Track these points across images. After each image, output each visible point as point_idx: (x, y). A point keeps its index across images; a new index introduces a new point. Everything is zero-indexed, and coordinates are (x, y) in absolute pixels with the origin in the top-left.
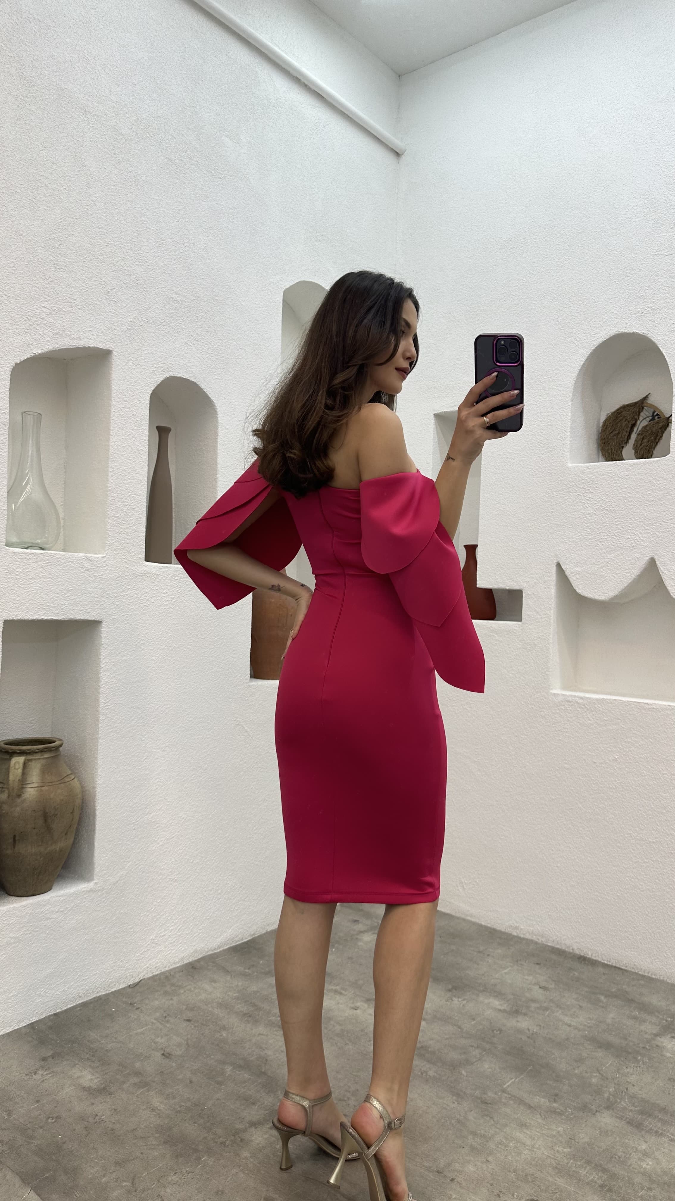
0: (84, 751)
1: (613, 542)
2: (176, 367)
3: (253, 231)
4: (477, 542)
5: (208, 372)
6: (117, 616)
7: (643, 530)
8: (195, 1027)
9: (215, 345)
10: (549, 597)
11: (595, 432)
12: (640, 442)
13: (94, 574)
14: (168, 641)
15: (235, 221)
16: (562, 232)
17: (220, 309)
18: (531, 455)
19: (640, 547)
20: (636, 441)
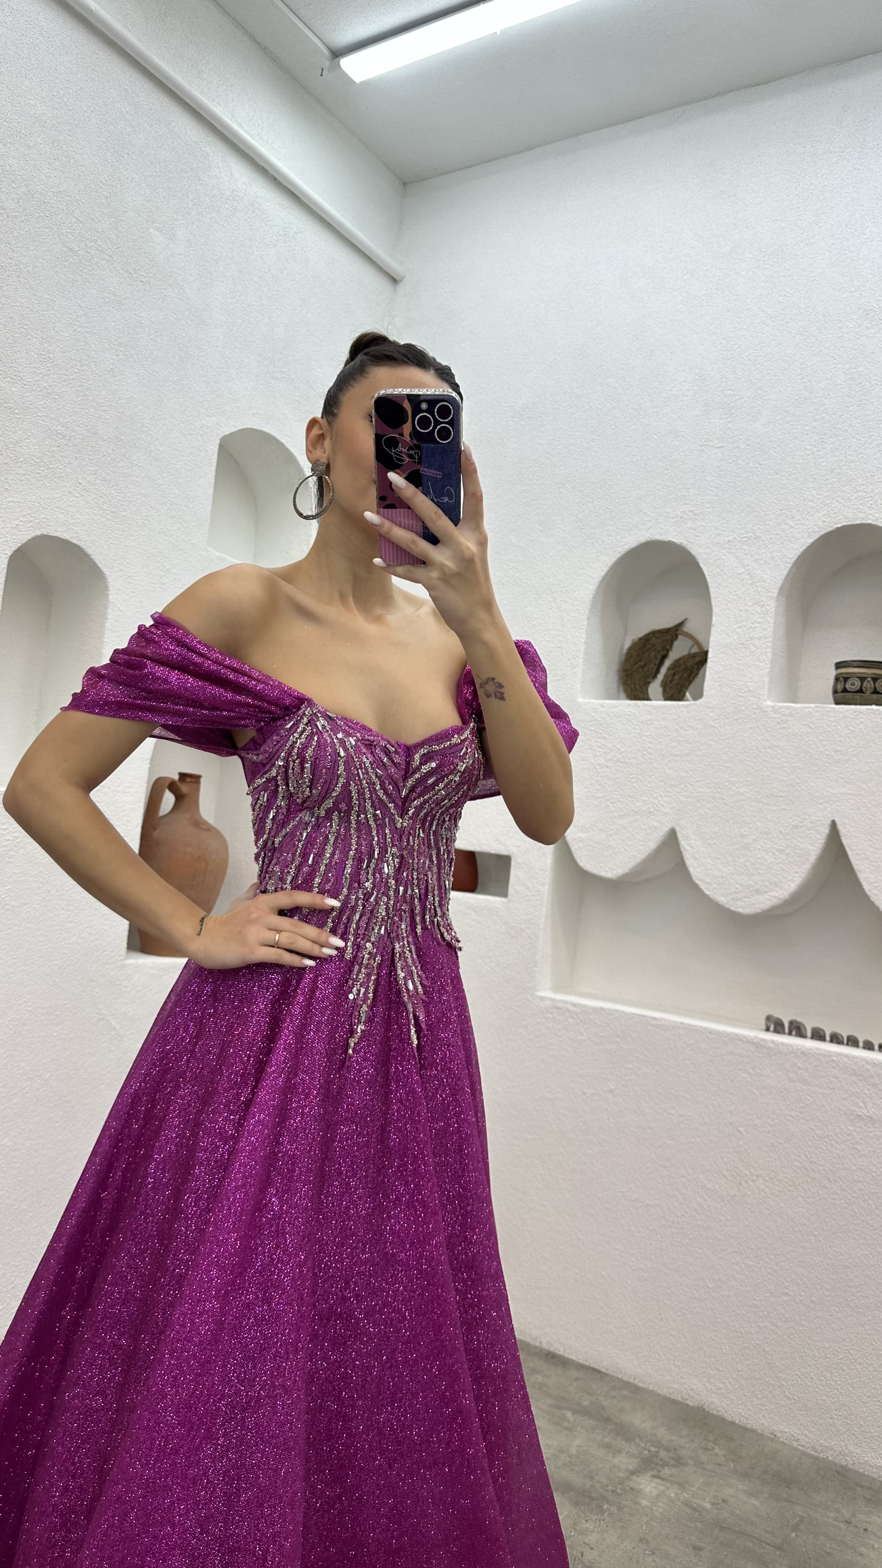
1: (626, 806)
2: (53, 523)
3: (184, 356)
5: (100, 535)
7: (663, 793)
9: (114, 499)
10: (544, 868)
11: (617, 661)
12: (670, 679)
15: (158, 339)
16: (591, 404)
17: (126, 452)
19: (659, 813)
20: (666, 676)
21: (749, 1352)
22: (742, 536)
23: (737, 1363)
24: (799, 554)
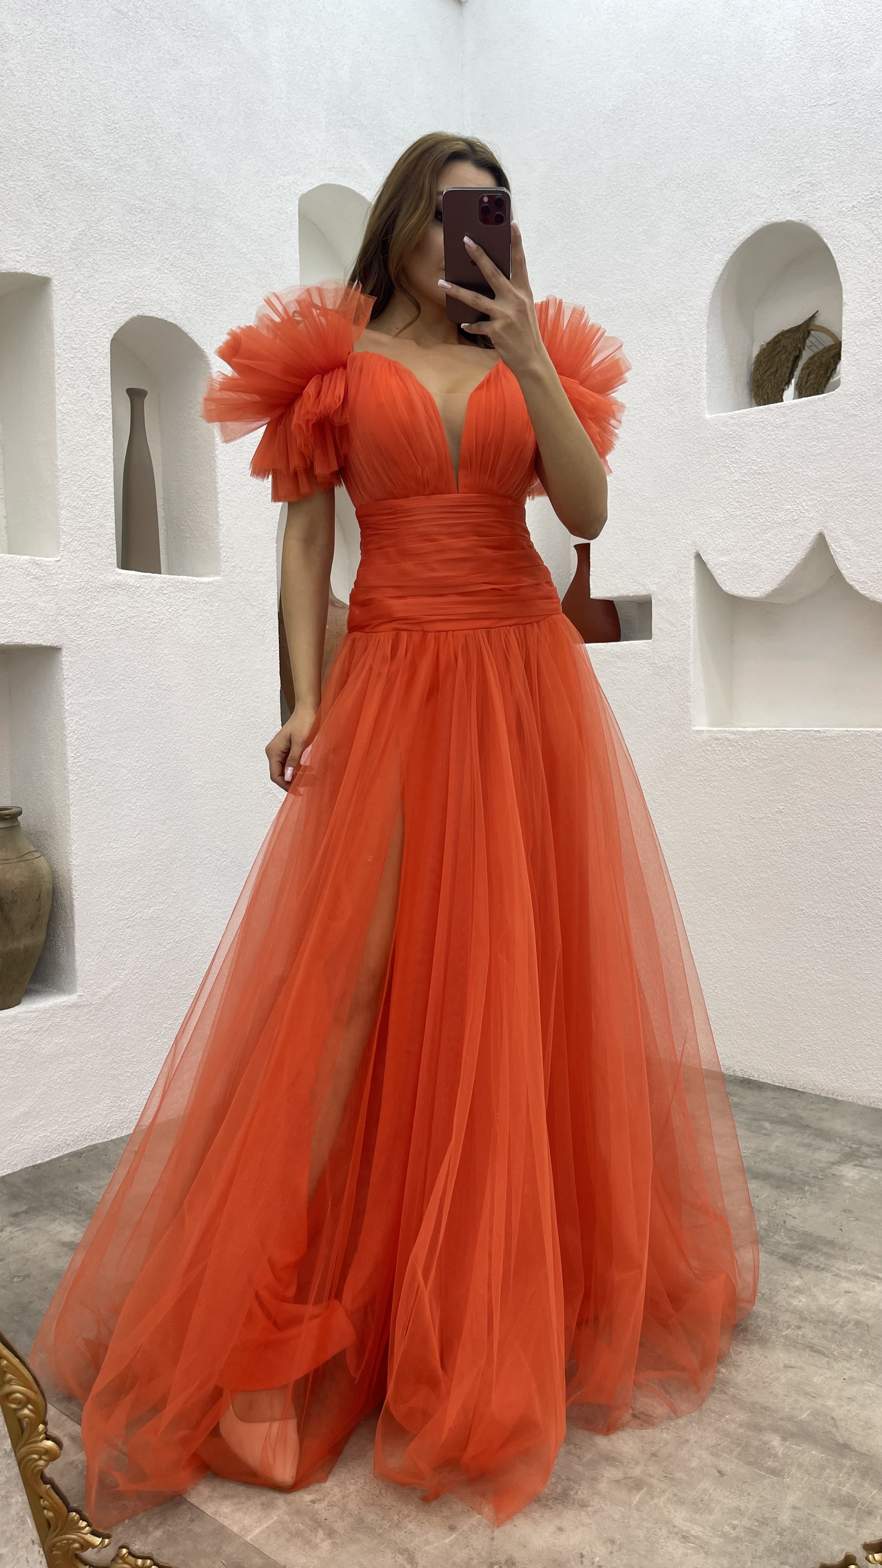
0: (54, 823)
1: (769, 518)
2: (146, 302)
5: (194, 311)
6: (82, 641)
7: (807, 496)
10: (687, 601)
11: (745, 373)
12: (805, 379)
13: (47, 584)
14: (158, 677)
17: (206, 222)
18: (657, 408)
19: (804, 519)
20: (799, 378)
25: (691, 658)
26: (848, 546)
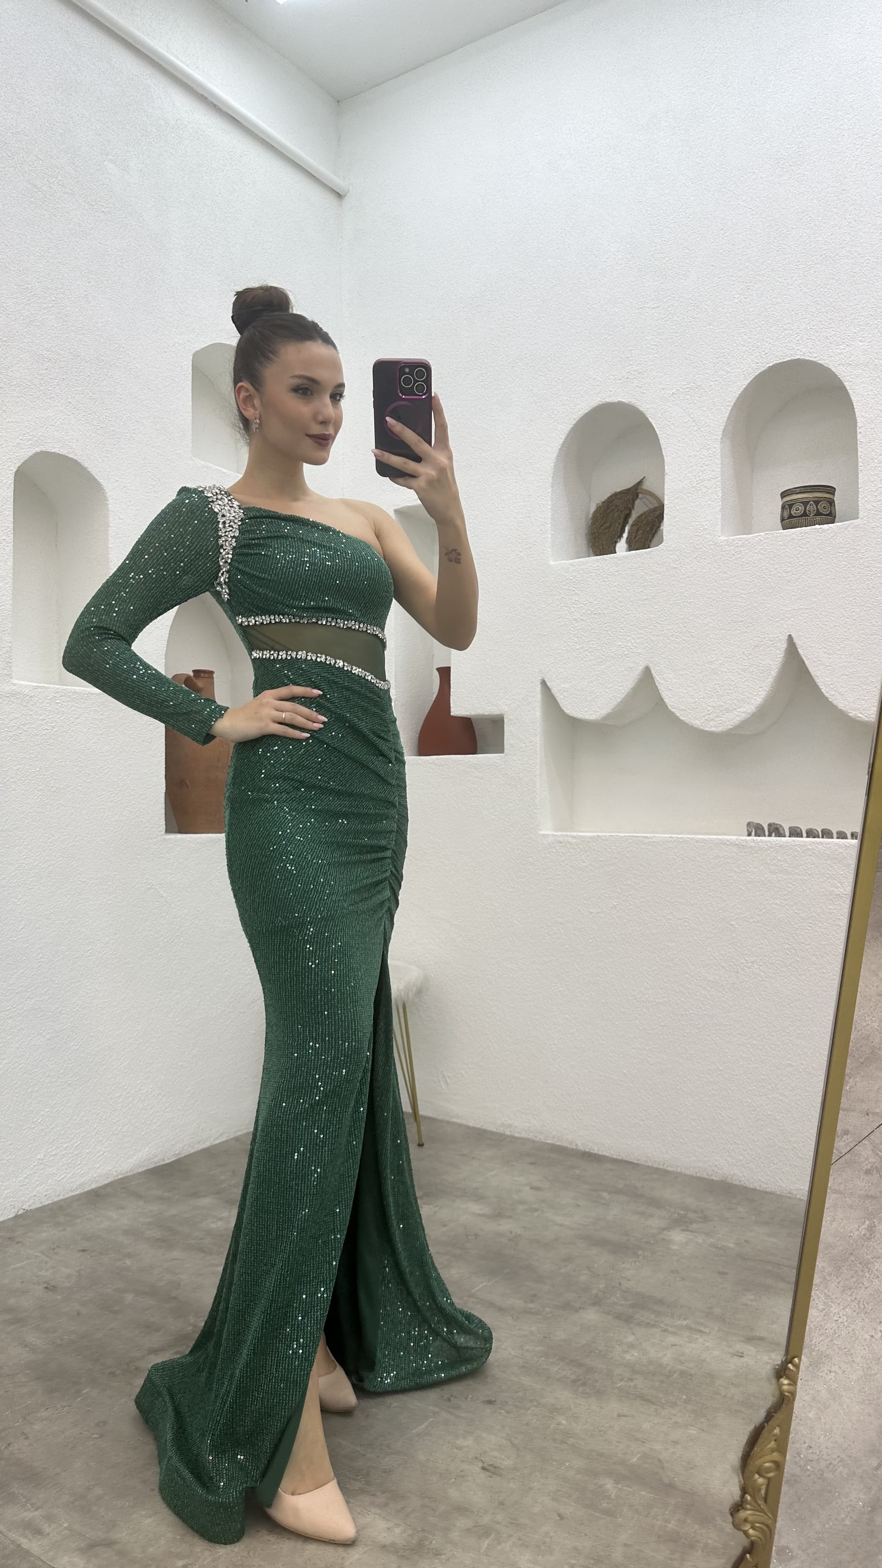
1: (604, 652)
2: (49, 440)
3: (150, 279)
4: (450, 664)
5: (94, 449)
7: (636, 635)
8: (91, 1256)
10: (534, 721)
11: (584, 526)
12: (634, 534)
14: (48, 780)
15: (125, 266)
17: (108, 372)
19: (633, 654)
20: (629, 533)
21: (762, 1123)
22: (685, 387)
23: (753, 1135)
24: (738, 396)
25: (538, 771)
26: (670, 678)
